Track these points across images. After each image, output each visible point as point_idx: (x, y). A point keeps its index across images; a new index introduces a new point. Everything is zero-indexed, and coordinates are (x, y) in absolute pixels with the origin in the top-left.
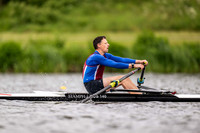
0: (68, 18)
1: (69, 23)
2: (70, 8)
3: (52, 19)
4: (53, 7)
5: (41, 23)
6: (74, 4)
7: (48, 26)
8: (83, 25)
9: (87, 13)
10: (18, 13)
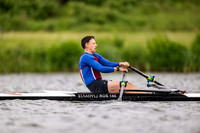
0: (127, 17)
1: (128, 23)
2: (130, 7)
3: (111, 18)
4: (113, 6)
5: (100, 23)
6: (134, 4)
7: (107, 26)
8: (142, 24)
9: (146, 12)
10: (77, 13)
